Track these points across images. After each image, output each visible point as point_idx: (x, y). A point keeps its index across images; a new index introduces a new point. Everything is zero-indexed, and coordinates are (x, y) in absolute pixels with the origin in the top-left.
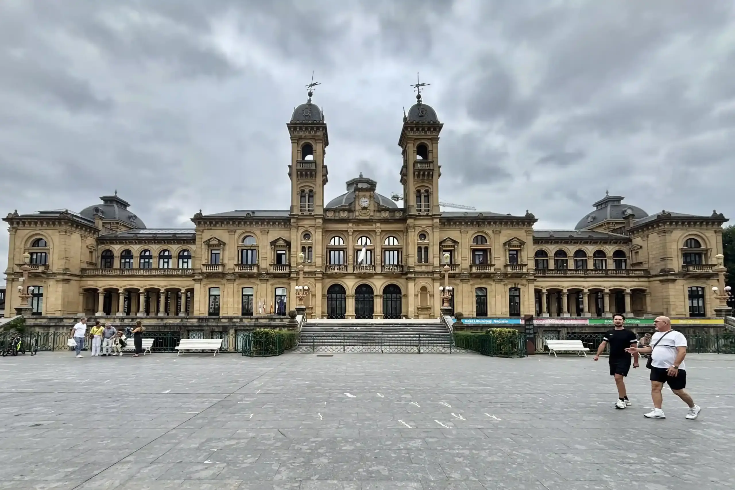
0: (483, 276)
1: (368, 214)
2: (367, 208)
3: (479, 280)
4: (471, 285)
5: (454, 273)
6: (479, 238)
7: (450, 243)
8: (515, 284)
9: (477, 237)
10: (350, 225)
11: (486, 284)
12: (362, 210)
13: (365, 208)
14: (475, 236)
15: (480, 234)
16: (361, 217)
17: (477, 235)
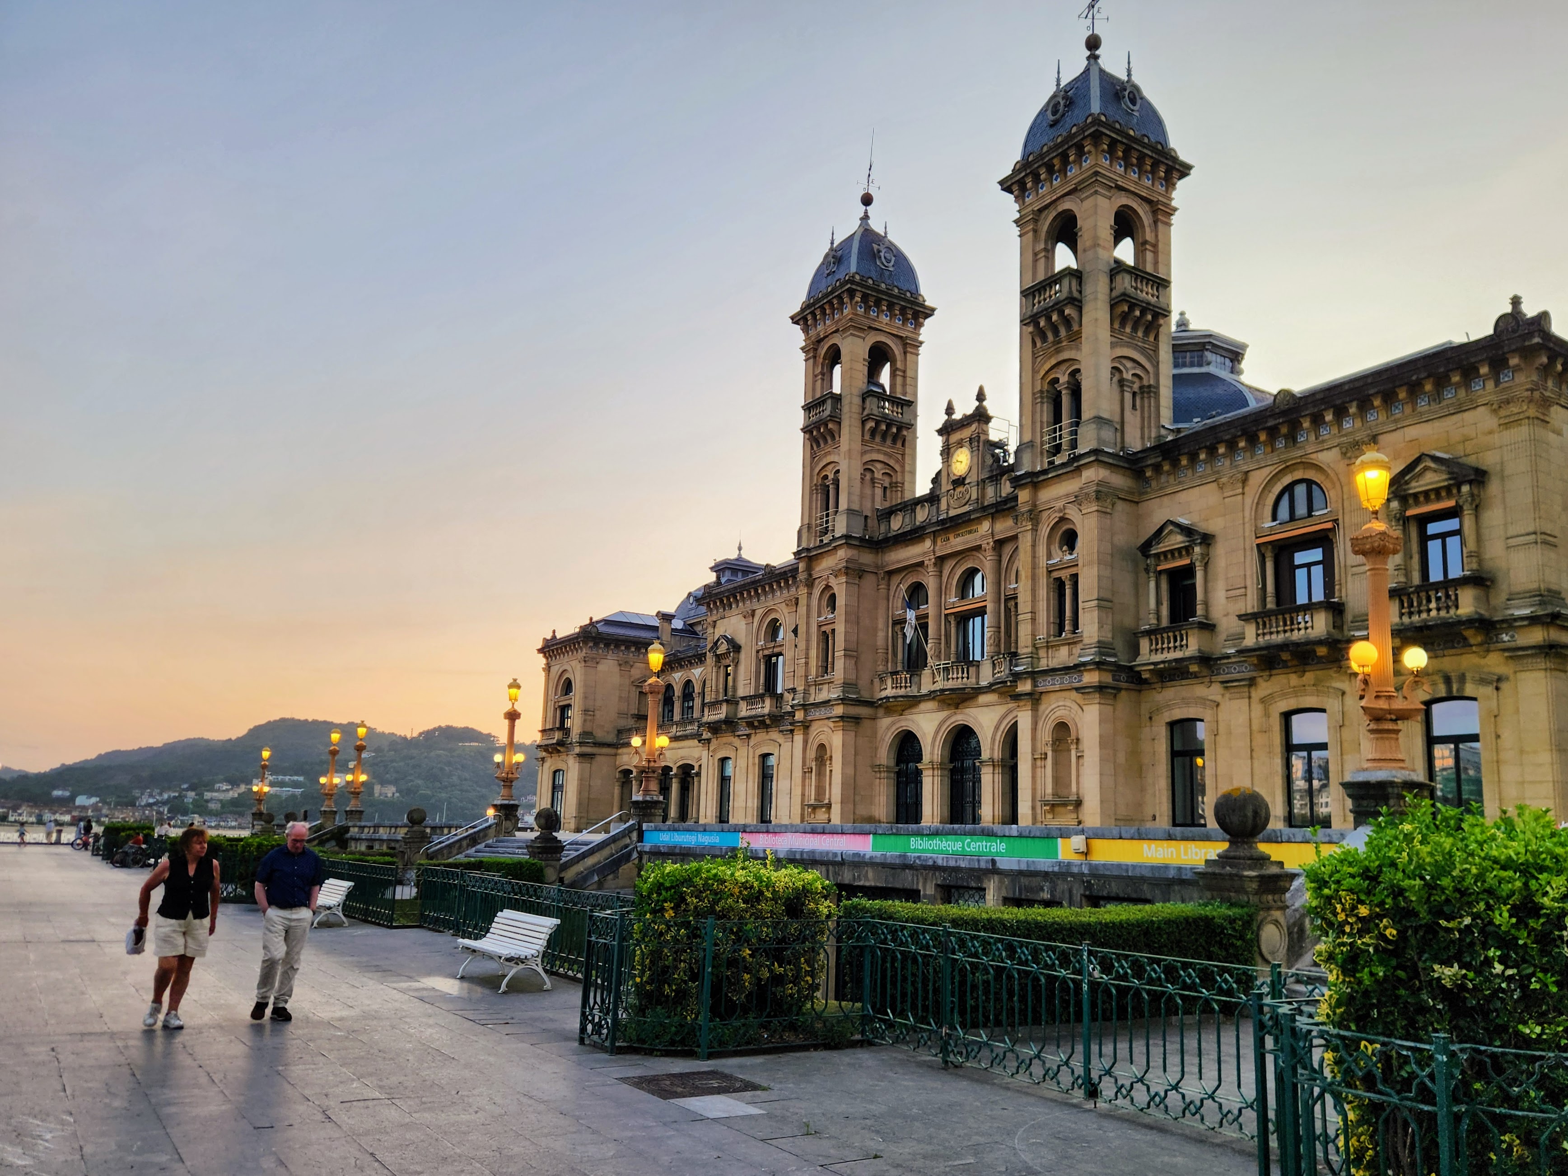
0: (1285, 656)
1: (968, 497)
2: (964, 479)
3: (1294, 679)
4: (1262, 701)
5: (1176, 660)
6: (1300, 491)
7: (1177, 540)
8: (1448, 680)
9: (1289, 489)
10: (928, 543)
11: (1318, 693)
12: (954, 489)
13: (959, 482)
14: (1278, 488)
15: (1298, 475)
16: (952, 513)
17: (1287, 480)
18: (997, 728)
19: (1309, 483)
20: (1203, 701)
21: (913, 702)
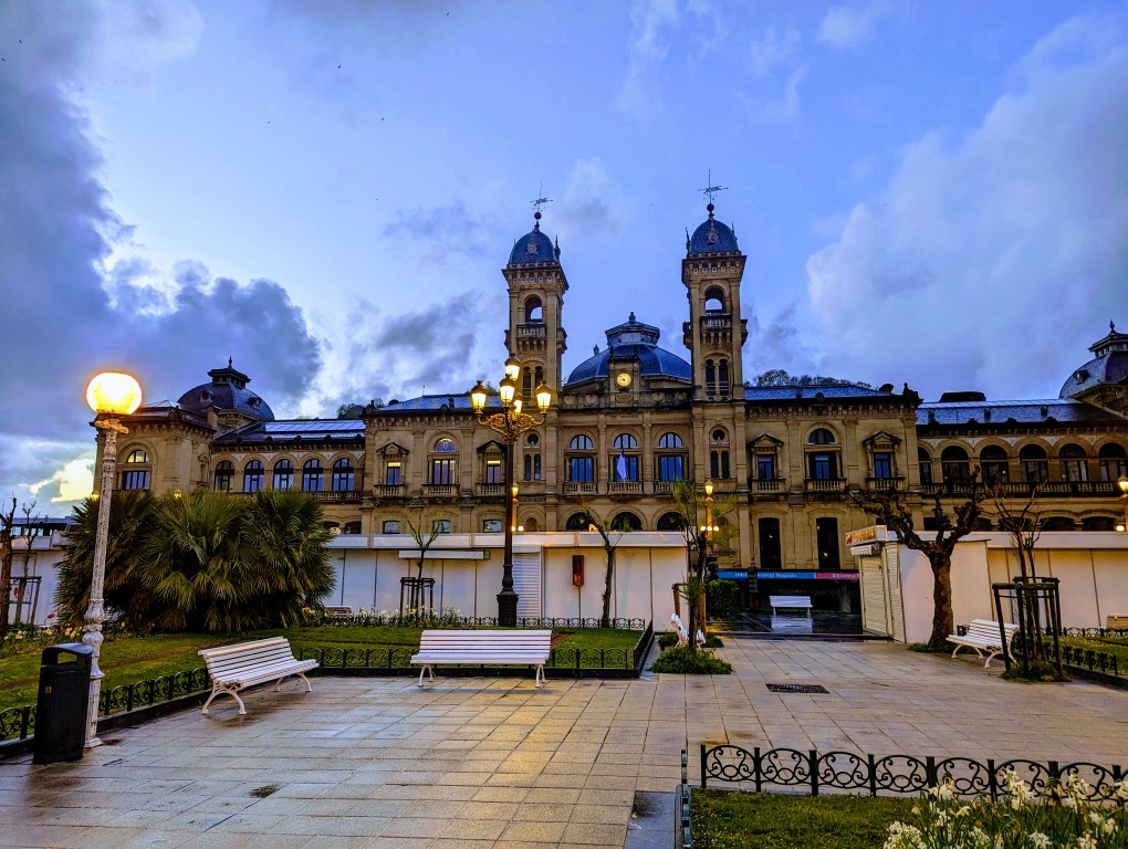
0: (827, 496)
1: (631, 399)
2: (629, 388)
3: (822, 505)
4: (808, 512)
5: (775, 494)
6: (820, 433)
7: (769, 443)
9: (816, 432)
10: (602, 417)
11: (834, 512)
12: (620, 392)
13: (624, 389)
14: (812, 430)
15: (821, 427)
16: (619, 405)
17: (816, 427)
18: (654, 516)
19: (825, 431)
20: (779, 511)
21: (591, 498)
